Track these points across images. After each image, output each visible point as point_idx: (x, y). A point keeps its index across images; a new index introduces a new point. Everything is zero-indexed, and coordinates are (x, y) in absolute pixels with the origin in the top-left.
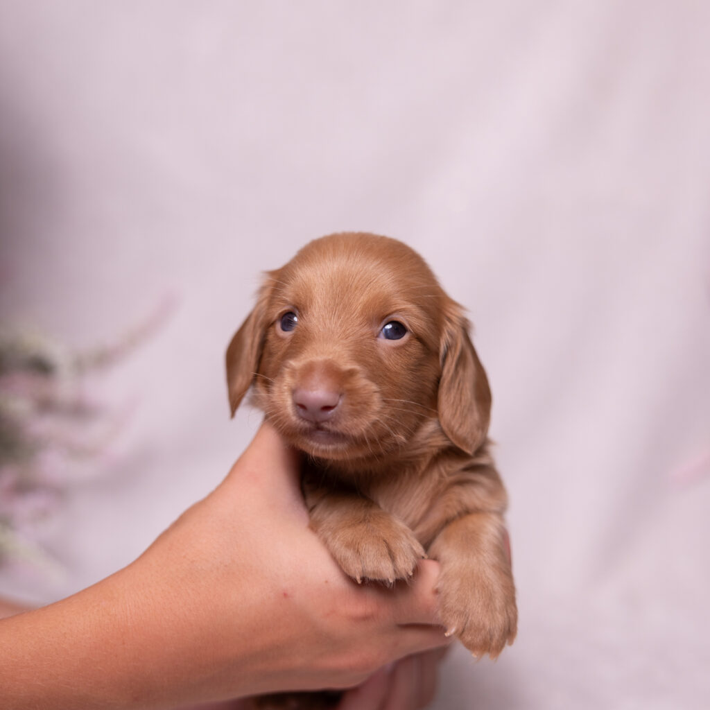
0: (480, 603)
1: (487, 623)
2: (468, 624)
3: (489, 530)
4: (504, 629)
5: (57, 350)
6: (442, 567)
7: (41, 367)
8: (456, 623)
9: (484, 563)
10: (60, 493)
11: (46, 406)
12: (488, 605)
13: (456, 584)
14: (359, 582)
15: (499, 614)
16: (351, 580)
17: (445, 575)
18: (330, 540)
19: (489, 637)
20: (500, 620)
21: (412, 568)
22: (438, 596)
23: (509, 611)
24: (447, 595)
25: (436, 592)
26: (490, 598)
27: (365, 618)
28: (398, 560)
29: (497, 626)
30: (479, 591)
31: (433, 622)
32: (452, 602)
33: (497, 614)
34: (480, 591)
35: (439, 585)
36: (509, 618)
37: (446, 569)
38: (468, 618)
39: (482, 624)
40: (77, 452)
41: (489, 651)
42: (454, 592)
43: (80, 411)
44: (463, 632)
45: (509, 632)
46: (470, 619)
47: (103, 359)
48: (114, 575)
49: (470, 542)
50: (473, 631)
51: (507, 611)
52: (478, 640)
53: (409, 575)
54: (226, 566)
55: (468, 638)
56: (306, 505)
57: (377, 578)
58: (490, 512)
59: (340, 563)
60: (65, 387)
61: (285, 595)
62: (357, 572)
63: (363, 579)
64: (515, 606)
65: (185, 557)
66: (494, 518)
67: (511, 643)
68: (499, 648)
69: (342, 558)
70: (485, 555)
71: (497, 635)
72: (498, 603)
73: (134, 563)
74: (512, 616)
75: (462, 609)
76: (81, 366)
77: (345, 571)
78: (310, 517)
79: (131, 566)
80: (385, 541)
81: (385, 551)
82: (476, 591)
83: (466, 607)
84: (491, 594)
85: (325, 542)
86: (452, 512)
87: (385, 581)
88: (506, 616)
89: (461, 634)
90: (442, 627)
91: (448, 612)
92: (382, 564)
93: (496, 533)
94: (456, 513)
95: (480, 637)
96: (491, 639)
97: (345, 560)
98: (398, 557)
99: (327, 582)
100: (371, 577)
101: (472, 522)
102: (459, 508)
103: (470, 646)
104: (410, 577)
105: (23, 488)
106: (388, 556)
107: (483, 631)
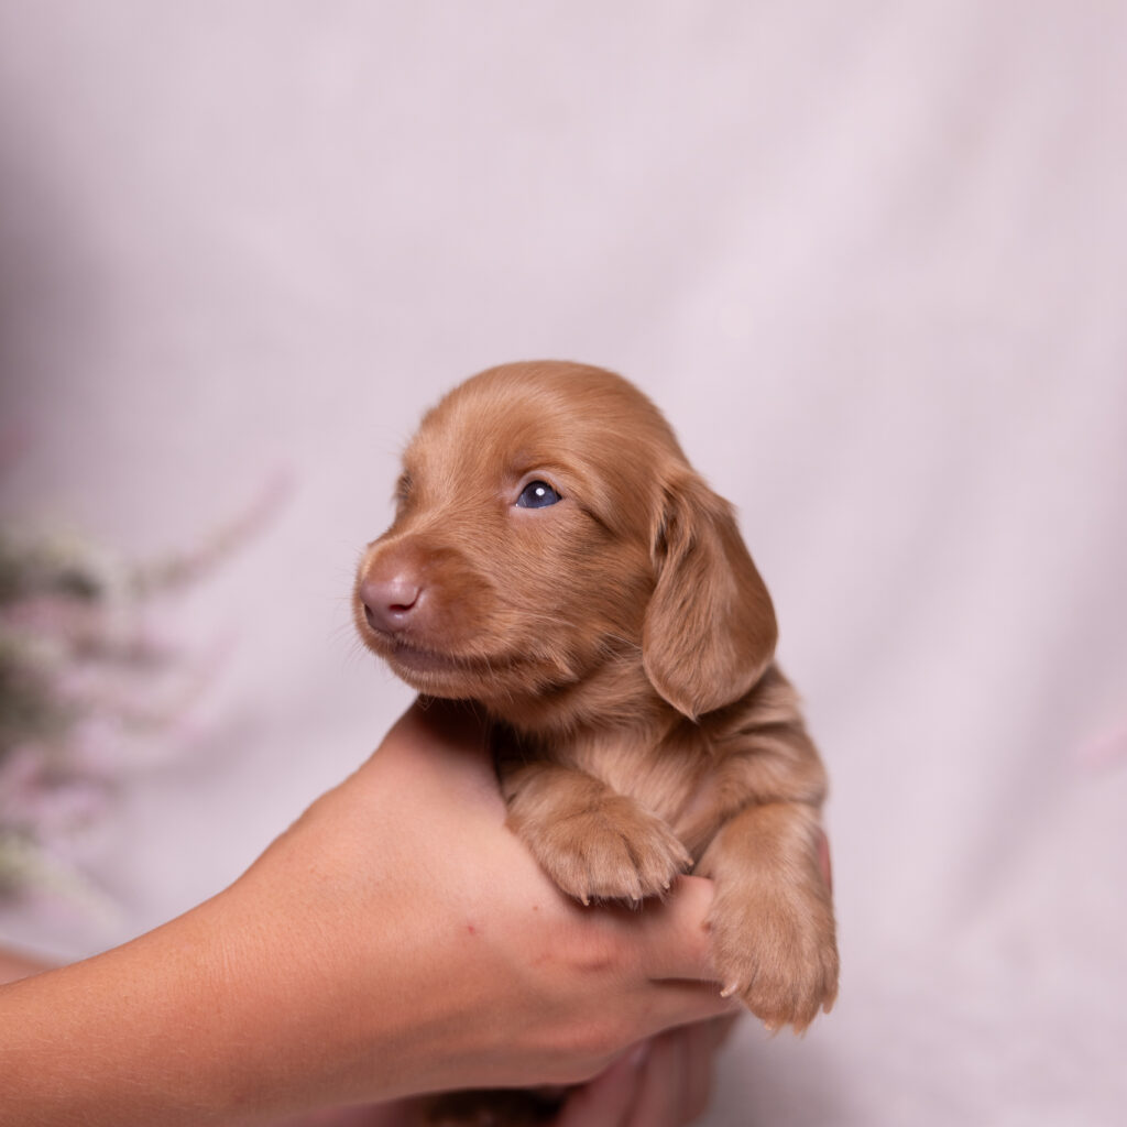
0: (777, 945)
1: (788, 975)
2: (758, 978)
3: (794, 831)
4: (816, 985)
5: (105, 561)
6: (717, 889)
7: (80, 588)
8: (739, 975)
9: (783, 880)
10: (111, 786)
11: (88, 649)
12: (789, 947)
13: (739, 914)
14: (586, 903)
15: (808, 960)
16: (573, 902)
17: (722, 900)
18: (537, 842)
19: (790, 997)
20: (810, 971)
21: (668, 877)
22: (710, 933)
23: (824, 957)
24: (724, 932)
25: (708, 927)
26: (793, 936)
27: (599, 967)
28: (647, 865)
29: (803, 979)
30: (774, 925)
31: (703, 977)
32: (731, 942)
33: (806, 963)
34: (777, 924)
35: (713, 917)
36: (824, 967)
37: (725, 891)
38: (757, 967)
39: (778, 978)
40: (136, 722)
41: (791, 1020)
42: (735, 927)
43: (141, 657)
44: (749, 989)
45: (824, 992)
46: (761, 968)
47: (177, 575)
48: (203, 905)
49: (763, 849)
50: (764, 988)
51: (820, 957)
52: (773, 1002)
53: (664, 889)
54: (378, 884)
55: (759, 1000)
56: (502, 792)
57: (613, 895)
58: (794, 800)
59: (554, 876)
60: (117, 620)
61: (471, 929)
62: (581, 888)
63: (591, 898)
64: (835, 950)
65: (312, 871)
66: (804, 811)
67: (827, 1009)
68: (808, 1016)
69: (557, 868)
70: (785, 869)
71: (804, 995)
72: (807, 943)
73: (235, 884)
74: (829, 965)
75: (748, 953)
76: (142, 585)
77: (563, 887)
78: (509, 811)
79: (229, 890)
80: (623, 836)
81: (624, 851)
82: (771, 926)
83: (754, 949)
84: (794, 929)
85: (531, 847)
86: (732, 801)
87: (626, 898)
88: (818, 964)
89: (746, 992)
90: (715, 984)
91: (725, 958)
92: (620, 872)
93: (805, 835)
94: (736, 802)
95: (777, 998)
96: (795, 1001)
97: (561, 869)
98: (645, 861)
99: (536, 908)
100: (604, 895)
101: (767, 817)
102: (742, 796)
103: (762, 1013)
104: (667, 891)
105: (52, 780)
106: (629, 859)
107: (781, 988)
